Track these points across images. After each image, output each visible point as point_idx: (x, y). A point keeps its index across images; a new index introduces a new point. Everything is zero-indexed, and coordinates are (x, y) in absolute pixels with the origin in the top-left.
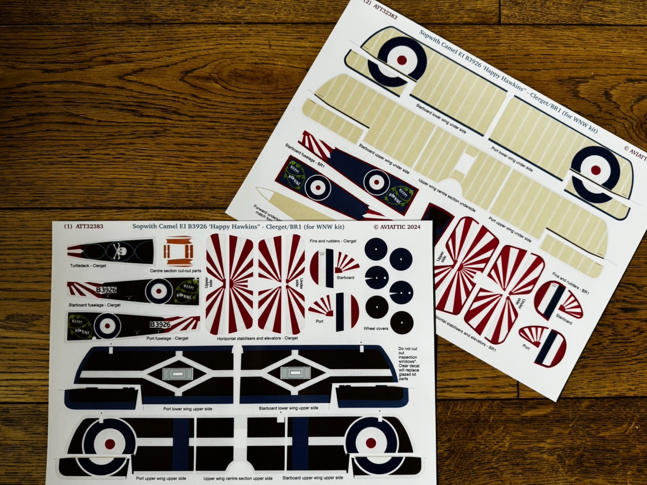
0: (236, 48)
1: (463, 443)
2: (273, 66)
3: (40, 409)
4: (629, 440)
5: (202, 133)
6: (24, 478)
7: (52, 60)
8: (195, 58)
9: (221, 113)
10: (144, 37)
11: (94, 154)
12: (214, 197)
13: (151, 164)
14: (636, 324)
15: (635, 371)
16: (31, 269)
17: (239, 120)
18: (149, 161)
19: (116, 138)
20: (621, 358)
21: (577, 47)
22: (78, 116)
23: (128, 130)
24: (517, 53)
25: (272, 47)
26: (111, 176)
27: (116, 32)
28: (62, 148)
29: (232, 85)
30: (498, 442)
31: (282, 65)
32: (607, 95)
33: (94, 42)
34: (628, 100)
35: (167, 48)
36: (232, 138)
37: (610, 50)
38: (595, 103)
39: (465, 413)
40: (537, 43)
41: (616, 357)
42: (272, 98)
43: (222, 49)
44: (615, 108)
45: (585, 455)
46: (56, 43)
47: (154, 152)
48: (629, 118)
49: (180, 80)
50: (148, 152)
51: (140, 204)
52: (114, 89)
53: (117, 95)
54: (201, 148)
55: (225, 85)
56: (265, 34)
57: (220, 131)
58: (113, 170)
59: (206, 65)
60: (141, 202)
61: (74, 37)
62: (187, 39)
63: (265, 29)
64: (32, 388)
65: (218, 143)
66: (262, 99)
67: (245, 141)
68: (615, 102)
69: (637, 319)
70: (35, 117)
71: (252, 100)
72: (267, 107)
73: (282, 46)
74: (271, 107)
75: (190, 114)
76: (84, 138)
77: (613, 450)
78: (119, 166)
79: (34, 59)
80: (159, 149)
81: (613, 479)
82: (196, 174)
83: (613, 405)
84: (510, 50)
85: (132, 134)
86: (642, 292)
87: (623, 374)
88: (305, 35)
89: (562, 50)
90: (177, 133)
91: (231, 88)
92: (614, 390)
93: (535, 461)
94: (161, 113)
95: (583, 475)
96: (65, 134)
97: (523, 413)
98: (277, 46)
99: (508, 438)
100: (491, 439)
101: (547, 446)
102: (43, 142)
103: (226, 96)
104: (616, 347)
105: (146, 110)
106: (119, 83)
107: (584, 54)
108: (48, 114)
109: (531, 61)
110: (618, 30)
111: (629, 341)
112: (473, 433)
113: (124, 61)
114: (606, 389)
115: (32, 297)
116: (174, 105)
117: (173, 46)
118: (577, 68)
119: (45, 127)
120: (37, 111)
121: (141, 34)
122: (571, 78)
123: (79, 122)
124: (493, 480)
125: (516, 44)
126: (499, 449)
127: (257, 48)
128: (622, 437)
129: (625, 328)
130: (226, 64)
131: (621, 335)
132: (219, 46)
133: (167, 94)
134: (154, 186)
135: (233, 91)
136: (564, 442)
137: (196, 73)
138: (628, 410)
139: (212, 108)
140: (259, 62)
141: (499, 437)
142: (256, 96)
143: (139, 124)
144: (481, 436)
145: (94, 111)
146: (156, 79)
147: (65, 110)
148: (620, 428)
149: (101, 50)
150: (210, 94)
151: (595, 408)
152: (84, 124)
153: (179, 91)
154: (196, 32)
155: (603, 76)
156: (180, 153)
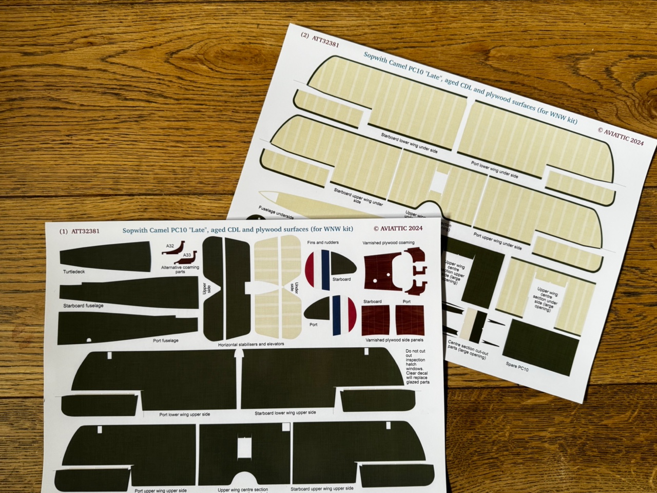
0: (223, 27)
1: (462, 432)
2: (261, 46)
3: (27, 403)
4: (632, 428)
5: (189, 116)
6: (10, 475)
7: (32, 43)
8: (180, 38)
9: (207, 95)
10: (126, 18)
11: (77, 140)
12: (201, 183)
13: (136, 150)
14: (639, 308)
15: (639, 357)
16: (14, 260)
17: (226, 102)
18: (134, 147)
19: (99, 123)
20: (624, 344)
21: (577, 22)
22: (59, 100)
23: (112, 115)
24: (514, 29)
25: (260, 26)
26: (94, 162)
27: (98, 12)
28: (43, 133)
29: (219, 66)
30: (498, 431)
31: (271, 45)
32: (608, 71)
33: (74, 23)
34: (630, 77)
35: (151, 29)
36: (219, 121)
37: (611, 26)
38: (595, 80)
39: (464, 402)
40: (535, 19)
41: (620, 342)
42: (260, 79)
43: (207, 28)
44: (617, 85)
45: (587, 444)
46: (35, 25)
47: (138, 137)
48: (631, 96)
49: (165, 62)
50: (133, 137)
51: (125, 191)
52: (96, 72)
53: (99, 78)
54: (188, 131)
55: (212, 66)
56: (253, 12)
57: (207, 113)
58: (97, 156)
59: (192, 46)
60: (126, 189)
61: (54, 18)
62: (171, 19)
63: (252, 7)
64: (17, 382)
65: (206, 126)
66: (250, 79)
67: (232, 124)
68: (616, 79)
69: (641, 304)
70: (16, 102)
71: (240, 81)
72: (255, 88)
73: (270, 25)
74: (259, 88)
75: (176, 97)
76: (65, 123)
77: (617, 438)
78: (103, 152)
79: (13, 41)
80: (144, 133)
81: (616, 468)
82: (182, 158)
83: (616, 393)
84: (507, 26)
85: (115, 118)
86: (645, 276)
87: (626, 360)
88: (294, 13)
89: (562, 26)
90: (162, 117)
91: (218, 69)
92: (617, 377)
93: (536, 450)
94: (146, 96)
95: (586, 464)
96: (47, 119)
97: (524, 401)
98: (265, 25)
99: (509, 427)
100: (490, 429)
101: (549, 435)
102: (24, 127)
103: (213, 77)
104: (619, 333)
105: (130, 93)
106: (102, 66)
107: (584, 30)
108: (28, 99)
109: (529, 37)
110: (619, 4)
111: (632, 326)
112: (472, 422)
113: (106, 42)
114: (609, 376)
115: (15, 289)
116: (158, 88)
117: (157, 26)
118: (577, 44)
119: (26, 112)
120: (18, 96)
121: (124, 14)
122: (570, 55)
123: (61, 107)
124: (493, 471)
125: (513, 20)
126: (499, 438)
127: (244, 27)
128: (626, 425)
129: (628, 312)
130: (212, 44)
131: (624, 320)
132: (204, 26)
133: (152, 77)
134: (139, 172)
135: (220, 72)
136: (566, 430)
137: (181, 54)
138: (631, 397)
139: (198, 91)
140: (247, 41)
141: (499, 426)
142: (244, 77)
143: (123, 108)
144: (480, 425)
145: (76, 95)
146: (139, 60)
147: (46, 94)
148: (623, 416)
149: (81, 32)
150: (196, 75)
151: (598, 396)
152: (66, 109)
153: (164, 73)
154: (181, 11)
155: (604, 52)
156: (166, 137)
